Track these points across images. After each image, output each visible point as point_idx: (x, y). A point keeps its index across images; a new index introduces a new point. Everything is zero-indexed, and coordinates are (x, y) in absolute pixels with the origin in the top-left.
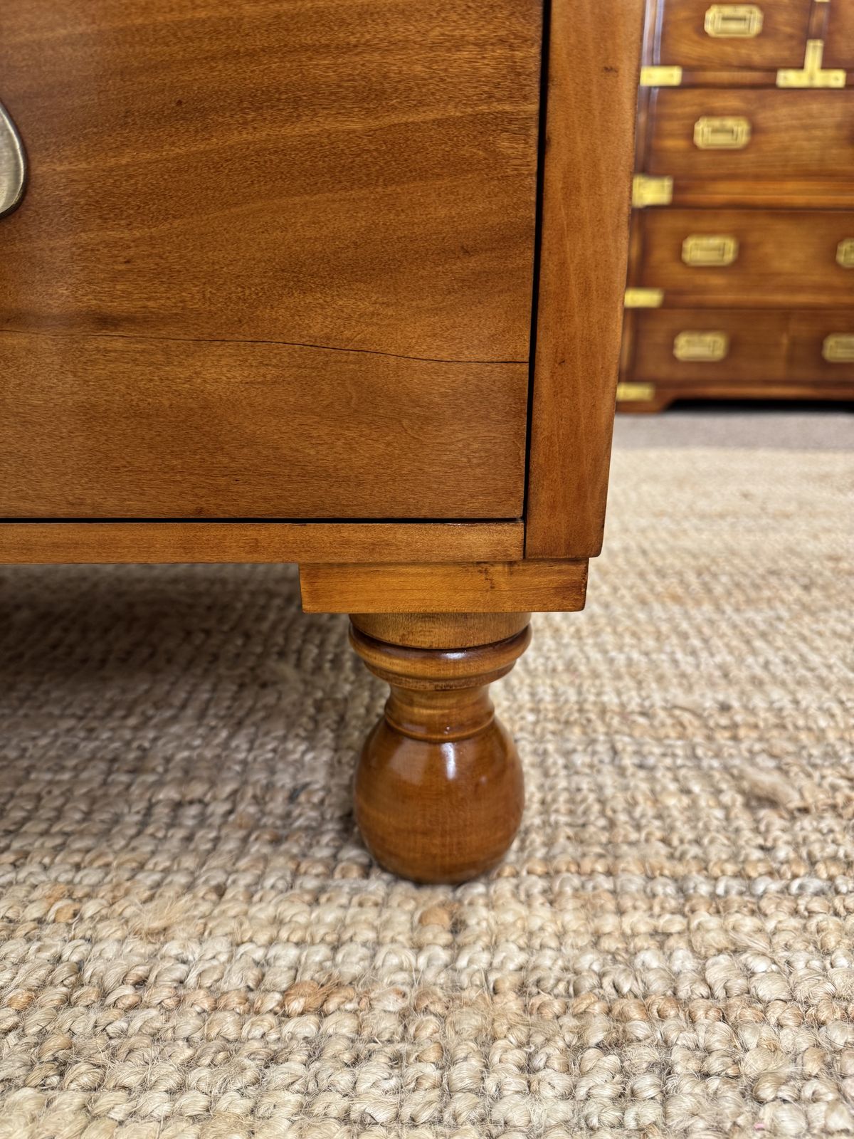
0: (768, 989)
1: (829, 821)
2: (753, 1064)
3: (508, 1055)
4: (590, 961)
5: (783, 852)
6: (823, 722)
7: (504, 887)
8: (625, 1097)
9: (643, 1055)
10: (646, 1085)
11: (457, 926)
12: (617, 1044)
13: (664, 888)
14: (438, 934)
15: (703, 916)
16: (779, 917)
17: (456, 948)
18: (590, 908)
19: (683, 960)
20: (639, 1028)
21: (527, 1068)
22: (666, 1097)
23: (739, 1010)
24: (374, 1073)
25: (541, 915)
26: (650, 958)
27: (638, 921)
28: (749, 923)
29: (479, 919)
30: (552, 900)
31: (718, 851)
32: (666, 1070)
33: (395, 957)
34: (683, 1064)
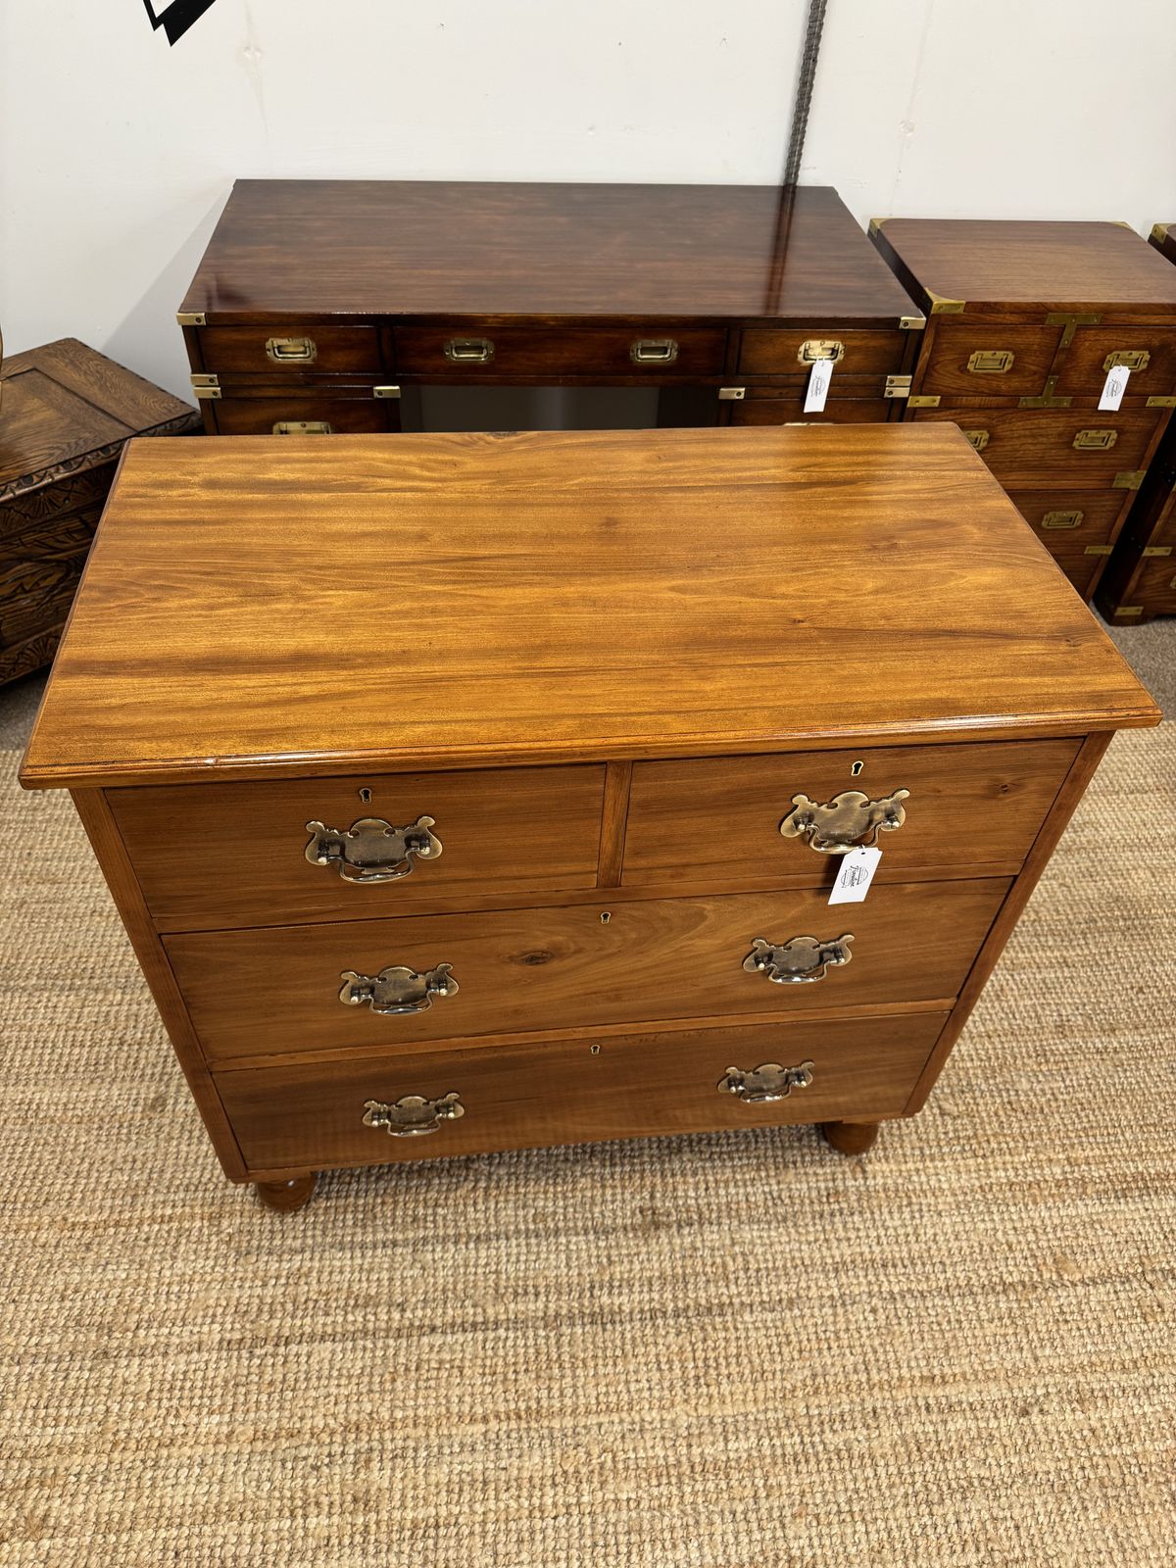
0: (945, 1186)
1: (965, 1121)
2: (940, 1207)
3: (885, 1210)
4: (900, 1181)
5: (951, 1135)
6: (969, 1065)
7: (872, 1154)
8: (913, 1218)
9: (916, 1208)
10: (917, 1215)
11: (864, 1172)
12: (910, 1204)
13: (917, 1152)
14: (859, 1175)
15: (928, 1163)
16: (949, 1163)
17: (865, 1179)
18: (898, 1163)
19: (924, 1178)
20: (914, 1200)
21: (890, 1212)
22: (922, 1217)
23: (938, 1193)
24: (856, 1218)
25: (885, 1167)
26: (915, 1178)
27: (910, 1165)
28: (940, 1165)
29: (869, 1168)
30: (887, 1159)
31: (932, 1136)
32: (921, 1210)
33: (850, 1183)
34: (925, 1208)
